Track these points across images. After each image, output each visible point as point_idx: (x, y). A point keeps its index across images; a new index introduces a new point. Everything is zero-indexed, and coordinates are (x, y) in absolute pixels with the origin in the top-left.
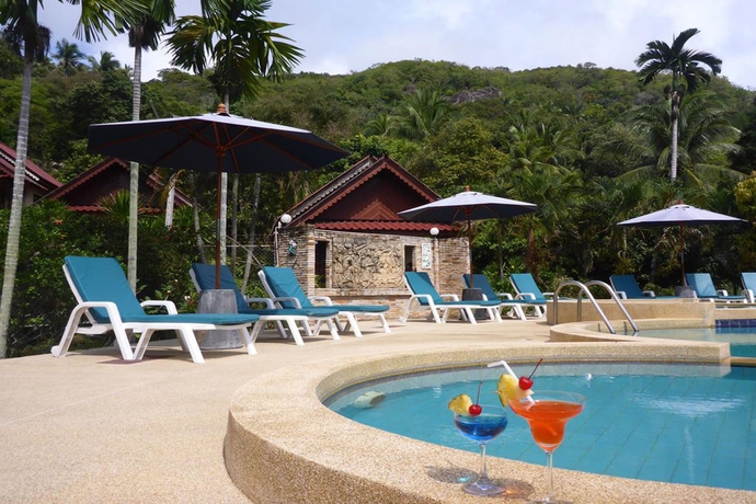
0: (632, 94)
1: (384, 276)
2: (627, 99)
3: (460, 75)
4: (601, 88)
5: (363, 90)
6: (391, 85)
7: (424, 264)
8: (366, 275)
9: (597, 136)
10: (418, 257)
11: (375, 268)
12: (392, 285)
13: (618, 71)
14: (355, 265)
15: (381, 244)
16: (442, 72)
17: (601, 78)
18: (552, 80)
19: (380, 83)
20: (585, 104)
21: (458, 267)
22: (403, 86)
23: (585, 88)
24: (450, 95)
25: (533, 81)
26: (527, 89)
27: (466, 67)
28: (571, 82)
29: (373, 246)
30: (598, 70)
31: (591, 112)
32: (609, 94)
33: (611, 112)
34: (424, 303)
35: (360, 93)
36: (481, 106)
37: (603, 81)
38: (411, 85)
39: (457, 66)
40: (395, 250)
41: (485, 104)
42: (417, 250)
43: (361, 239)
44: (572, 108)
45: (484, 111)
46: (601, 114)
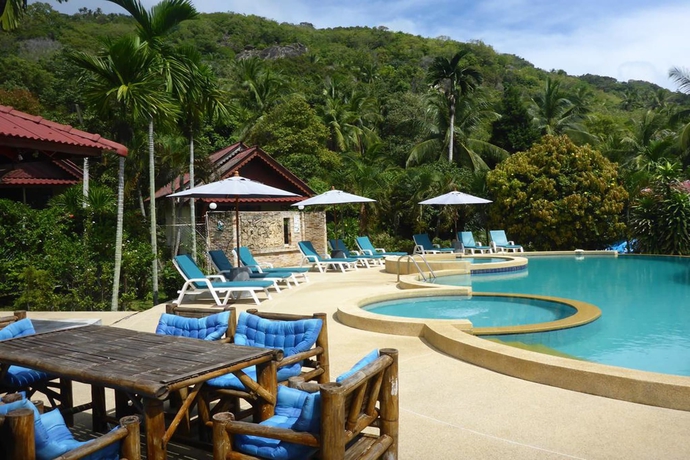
0: (418, 57)
1: (272, 240)
2: (414, 62)
3: (270, 30)
4: (393, 50)
5: (179, 40)
6: (206, 36)
7: (296, 230)
8: (261, 240)
9: (392, 101)
10: (292, 225)
11: (267, 234)
12: (276, 245)
13: (407, 35)
14: (254, 233)
15: (270, 218)
16: (253, 27)
17: (393, 41)
18: (352, 40)
19: (196, 33)
20: (380, 64)
21: (318, 231)
22: (217, 37)
23: (380, 50)
24: (262, 49)
25: (335, 40)
26: (330, 48)
27: (275, 23)
28: (368, 43)
29: (265, 220)
30: (390, 33)
31: (384, 72)
32: (398, 56)
33: (401, 73)
34: (312, 261)
35: (176, 42)
36: (291, 63)
37: (394, 44)
38: (225, 37)
39: (266, 22)
40: (278, 221)
41: (295, 61)
42: (291, 221)
43: (258, 215)
44: (368, 67)
45: (294, 67)
46: (392, 75)
